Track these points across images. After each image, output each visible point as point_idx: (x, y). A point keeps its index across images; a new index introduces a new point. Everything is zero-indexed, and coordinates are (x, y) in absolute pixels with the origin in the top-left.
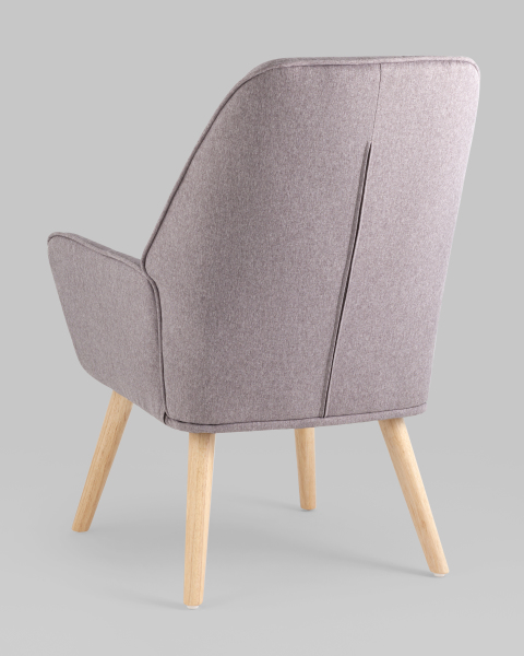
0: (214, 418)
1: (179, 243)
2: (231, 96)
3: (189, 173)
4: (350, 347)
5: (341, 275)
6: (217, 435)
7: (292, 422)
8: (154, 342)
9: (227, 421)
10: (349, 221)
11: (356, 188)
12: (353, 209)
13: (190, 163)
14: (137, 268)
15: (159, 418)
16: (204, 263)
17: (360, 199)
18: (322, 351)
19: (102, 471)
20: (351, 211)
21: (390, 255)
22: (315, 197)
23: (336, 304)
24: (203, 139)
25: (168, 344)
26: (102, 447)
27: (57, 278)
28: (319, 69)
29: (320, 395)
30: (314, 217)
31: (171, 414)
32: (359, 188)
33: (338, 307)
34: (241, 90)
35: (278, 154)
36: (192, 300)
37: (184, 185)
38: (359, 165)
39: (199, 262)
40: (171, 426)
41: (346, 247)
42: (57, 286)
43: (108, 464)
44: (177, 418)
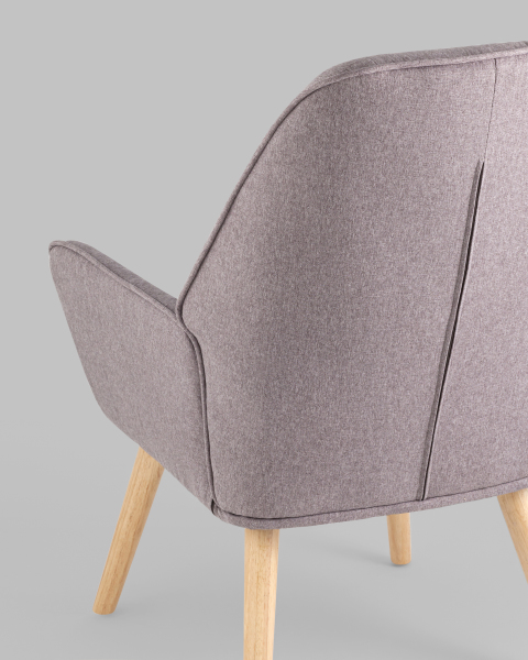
0: (278, 511)
1: (226, 292)
2: (293, 109)
3: (238, 203)
4: (456, 412)
5: (444, 327)
6: (282, 530)
7: (381, 509)
8: (196, 411)
9: (295, 514)
10: (455, 260)
11: (464, 218)
12: (459, 245)
13: (238, 191)
14: (171, 315)
15: (206, 504)
16: (261, 320)
17: (470, 232)
18: (419, 422)
19: (130, 540)
20: (457, 249)
21: (509, 296)
22: (408, 235)
23: (437, 363)
24: (255, 162)
25: (214, 417)
26: (130, 511)
27: (63, 298)
28: (412, 73)
29: (417, 474)
30: (408, 259)
31: (221, 503)
32: (468, 220)
33: (440, 366)
34: (306, 102)
35: (358, 185)
36: (246, 366)
37: (231, 219)
38: (468, 191)
39: (254, 318)
40: (222, 518)
41: (451, 292)
42: (64, 308)
43: (138, 531)
44: (230, 509)
